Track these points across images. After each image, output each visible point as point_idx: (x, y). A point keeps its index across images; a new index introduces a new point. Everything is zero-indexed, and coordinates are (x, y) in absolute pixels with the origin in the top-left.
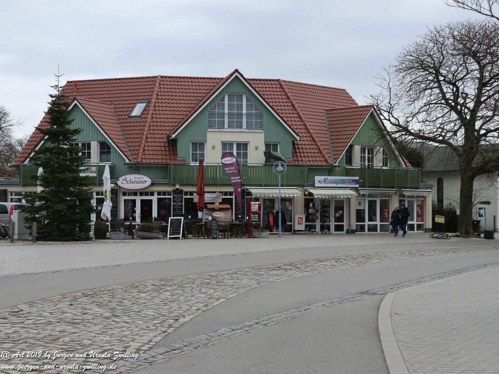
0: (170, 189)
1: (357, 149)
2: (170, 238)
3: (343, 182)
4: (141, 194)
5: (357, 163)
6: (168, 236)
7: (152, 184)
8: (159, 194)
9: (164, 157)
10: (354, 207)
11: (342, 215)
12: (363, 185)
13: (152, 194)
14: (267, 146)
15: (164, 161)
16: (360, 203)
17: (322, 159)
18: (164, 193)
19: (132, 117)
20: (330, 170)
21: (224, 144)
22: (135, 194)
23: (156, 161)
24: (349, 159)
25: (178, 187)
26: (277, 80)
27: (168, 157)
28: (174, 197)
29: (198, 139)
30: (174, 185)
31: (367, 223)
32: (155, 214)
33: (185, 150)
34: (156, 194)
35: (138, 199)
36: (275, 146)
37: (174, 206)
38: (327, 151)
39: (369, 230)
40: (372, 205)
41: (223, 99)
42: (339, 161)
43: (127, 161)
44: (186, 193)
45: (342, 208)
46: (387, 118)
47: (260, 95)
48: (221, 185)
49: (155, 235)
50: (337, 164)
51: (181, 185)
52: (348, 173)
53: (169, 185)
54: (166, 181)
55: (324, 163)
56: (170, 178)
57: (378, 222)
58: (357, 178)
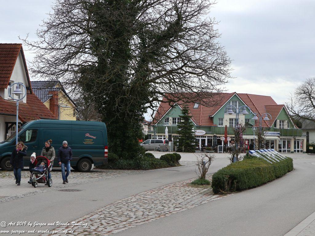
0: (212, 135)
1: (278, 121)
2: (219, 153)
3: (274, 134)
4: (202, 137)
5: (278, 127)
6: (218, 152)
7: (206, 134)
8: (208, 137)
9: (209, 124)
10: (278, 143)
11: (273, 146)
12: (281, 135)
13: (205, 137)
14: (246, 120)
15: (209, 125)
16: (280, 142)
17: (266, 125)
18: (210, 137)
19: (195, 108)
20: (269, 129)
21: (230, 119)
22: (199, 137)
23: (206, 125)
24: (275, 125)
25: (215, 134)
26: (246, 94)
27: (210, 124)
28: (213, 138)
29: (221, 117)
30: (214, 134)
31: (282, 149)
32: (206, 144)
33: (216, 121)
34: (207, 137)
35: (200, 139)
36: (249, 120)
37: (213, 141)
38: (268, 122)
39: (283, 152)
40: (284, 142)
41: (230, 103)
42: (272, 126)
43: (196, 125)
44: (218, 137)
45: (273, 143)
46: (291, 111)
47: (243, 101)
48: (230, 134)
49: (212, 151)
50: (271, 127)
51: (216, 134)
52: (275, 130)
53: (212, 134)
54: (211, 132)
55: (267, 127)
56: (212, 131)
57: (286, 149)
58: (279, 132)
